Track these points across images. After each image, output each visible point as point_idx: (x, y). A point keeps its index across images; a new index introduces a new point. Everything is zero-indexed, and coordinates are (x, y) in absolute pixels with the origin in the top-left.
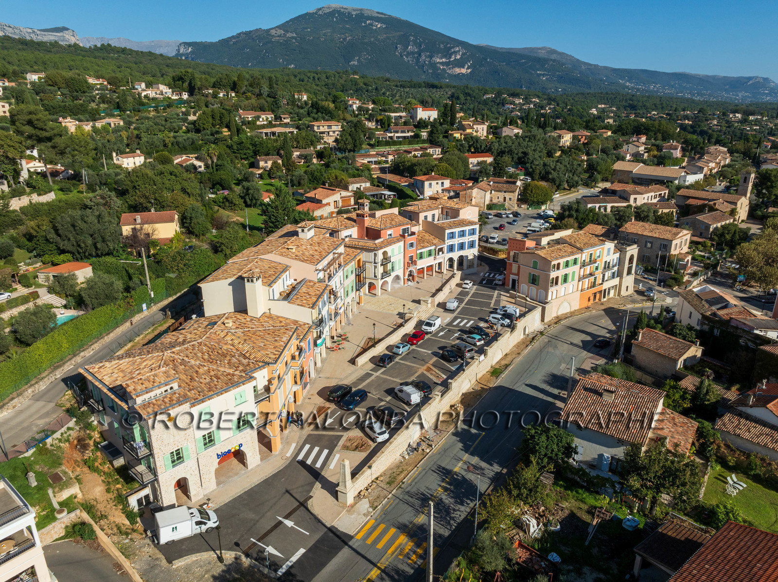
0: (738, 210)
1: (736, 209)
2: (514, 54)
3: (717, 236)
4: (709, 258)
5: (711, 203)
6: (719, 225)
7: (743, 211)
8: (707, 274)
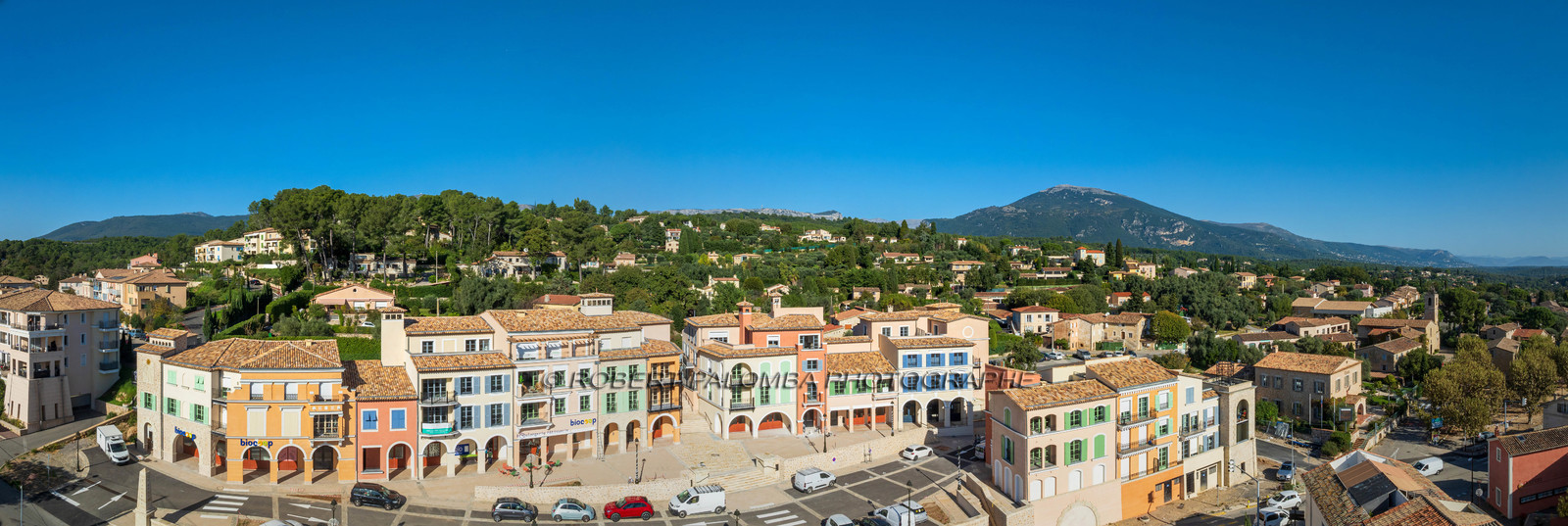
0: (1428, 337)
1: (1425, 335)
2: (1235, 228)
3: (1403, 368)
4: (1393, 399)
5: (1396, 330)
6: (1405, 353)
7: (1434, 341)
8: (1391, 423)
